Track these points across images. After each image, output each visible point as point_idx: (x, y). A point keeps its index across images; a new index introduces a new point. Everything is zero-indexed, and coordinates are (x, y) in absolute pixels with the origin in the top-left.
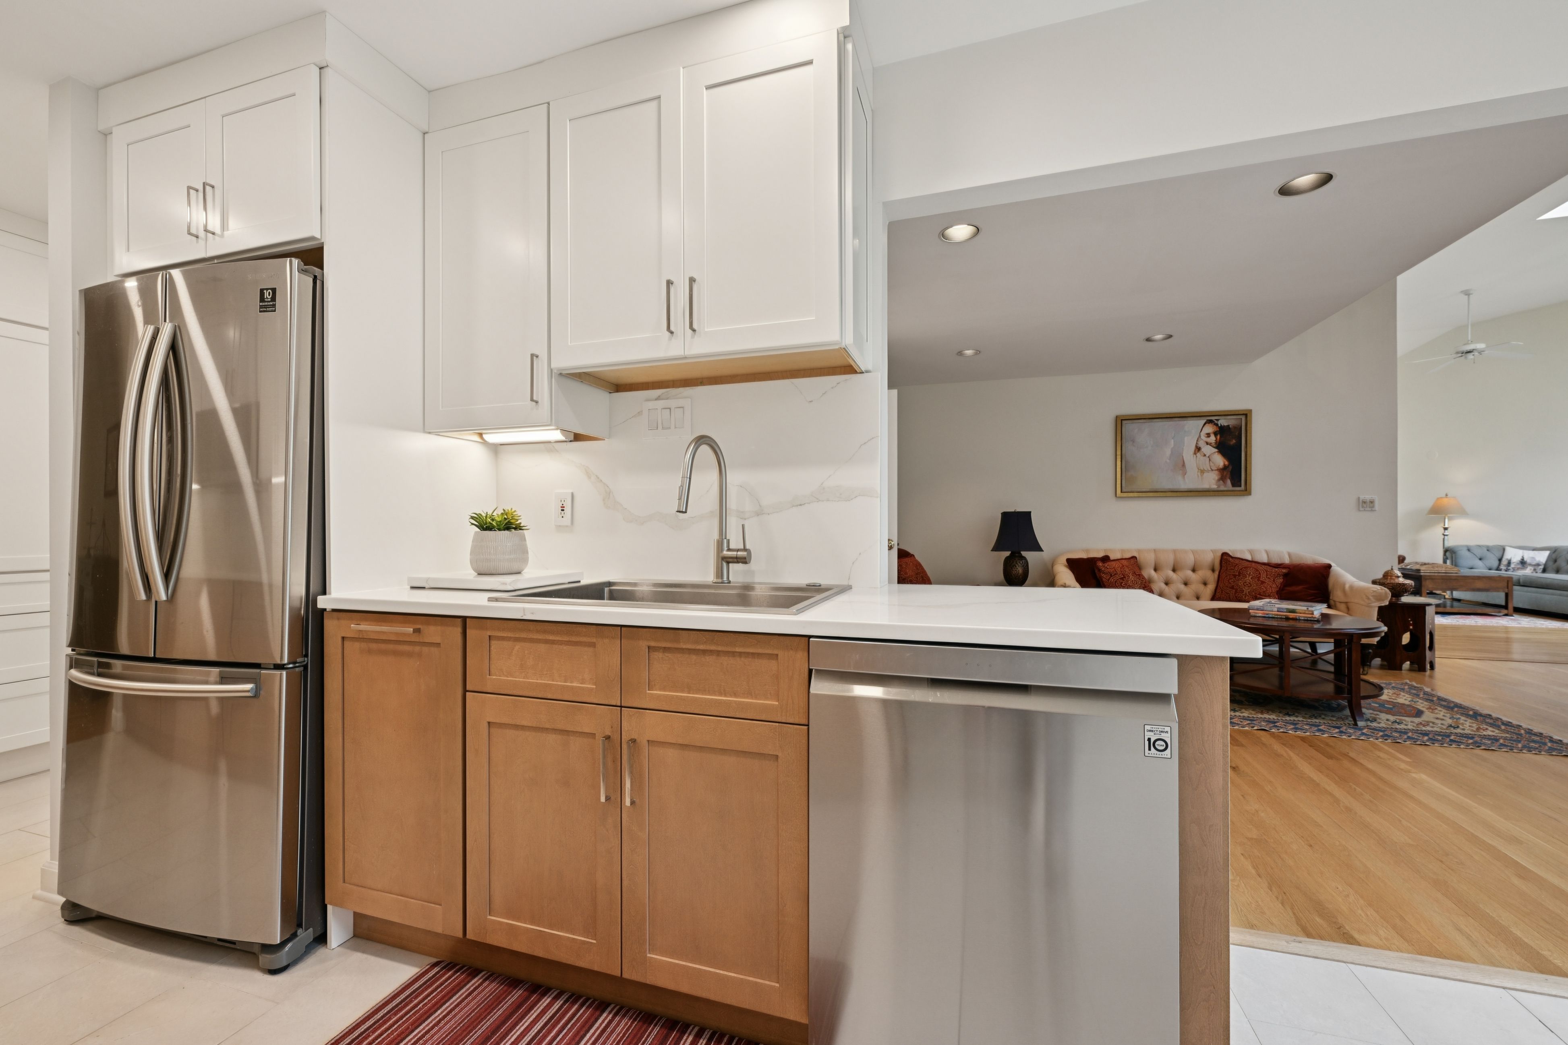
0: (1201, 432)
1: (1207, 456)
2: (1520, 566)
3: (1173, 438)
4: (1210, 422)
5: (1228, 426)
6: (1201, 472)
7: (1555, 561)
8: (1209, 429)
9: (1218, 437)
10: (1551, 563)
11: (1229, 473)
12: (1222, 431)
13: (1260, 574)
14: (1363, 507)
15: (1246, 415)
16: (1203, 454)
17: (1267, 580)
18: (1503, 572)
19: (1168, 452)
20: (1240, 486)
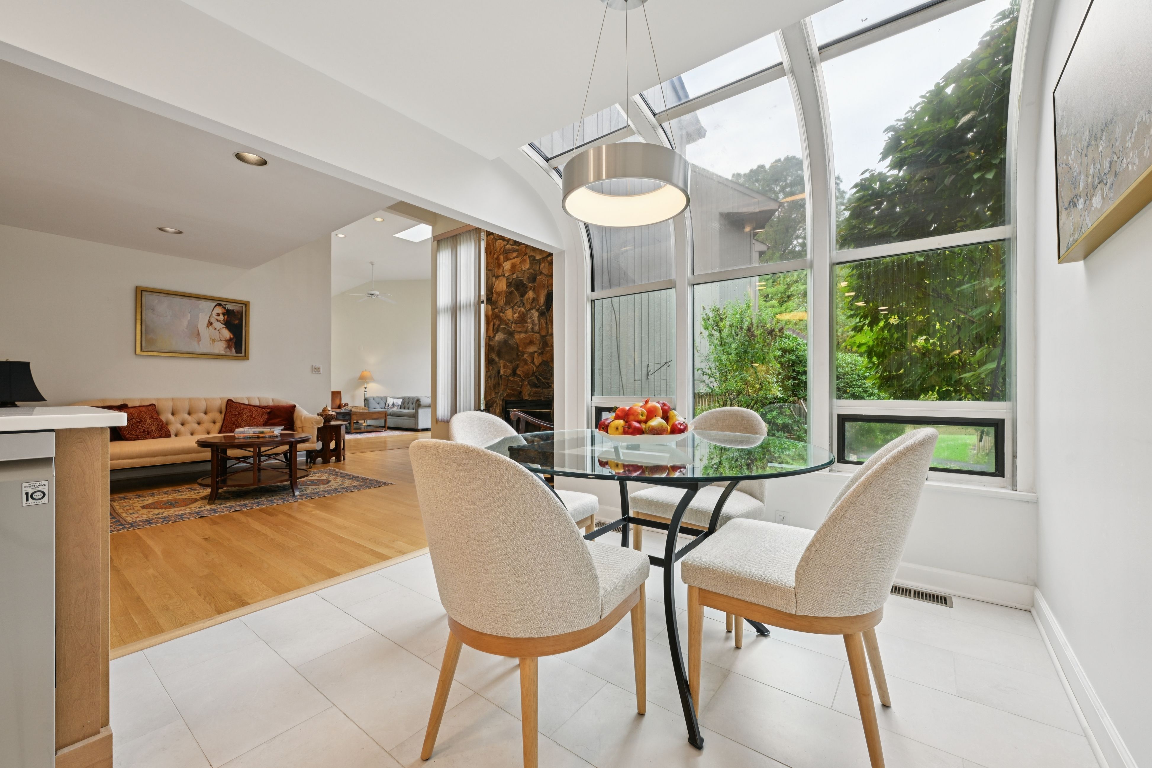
0: (212, 311)
1: (217, 329)
2: (392, 407)
3: (189, 313)
4: (220, 305)
5: (233, 310)
6: (213, 341)
7: (404, 404)
8: (219, 310)
9: (226, 317)
10: (402, 405)
11: (234, 343)
12: (228, 313)
13: (253, 413)
14: (314, 371)
15: (246, 304)
16: (214, 328)
17: (257, 416)
18: (386, 410)
19: (185, 323)
20: (242, 353)
